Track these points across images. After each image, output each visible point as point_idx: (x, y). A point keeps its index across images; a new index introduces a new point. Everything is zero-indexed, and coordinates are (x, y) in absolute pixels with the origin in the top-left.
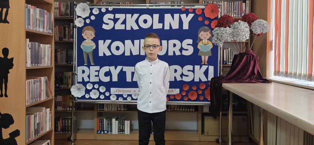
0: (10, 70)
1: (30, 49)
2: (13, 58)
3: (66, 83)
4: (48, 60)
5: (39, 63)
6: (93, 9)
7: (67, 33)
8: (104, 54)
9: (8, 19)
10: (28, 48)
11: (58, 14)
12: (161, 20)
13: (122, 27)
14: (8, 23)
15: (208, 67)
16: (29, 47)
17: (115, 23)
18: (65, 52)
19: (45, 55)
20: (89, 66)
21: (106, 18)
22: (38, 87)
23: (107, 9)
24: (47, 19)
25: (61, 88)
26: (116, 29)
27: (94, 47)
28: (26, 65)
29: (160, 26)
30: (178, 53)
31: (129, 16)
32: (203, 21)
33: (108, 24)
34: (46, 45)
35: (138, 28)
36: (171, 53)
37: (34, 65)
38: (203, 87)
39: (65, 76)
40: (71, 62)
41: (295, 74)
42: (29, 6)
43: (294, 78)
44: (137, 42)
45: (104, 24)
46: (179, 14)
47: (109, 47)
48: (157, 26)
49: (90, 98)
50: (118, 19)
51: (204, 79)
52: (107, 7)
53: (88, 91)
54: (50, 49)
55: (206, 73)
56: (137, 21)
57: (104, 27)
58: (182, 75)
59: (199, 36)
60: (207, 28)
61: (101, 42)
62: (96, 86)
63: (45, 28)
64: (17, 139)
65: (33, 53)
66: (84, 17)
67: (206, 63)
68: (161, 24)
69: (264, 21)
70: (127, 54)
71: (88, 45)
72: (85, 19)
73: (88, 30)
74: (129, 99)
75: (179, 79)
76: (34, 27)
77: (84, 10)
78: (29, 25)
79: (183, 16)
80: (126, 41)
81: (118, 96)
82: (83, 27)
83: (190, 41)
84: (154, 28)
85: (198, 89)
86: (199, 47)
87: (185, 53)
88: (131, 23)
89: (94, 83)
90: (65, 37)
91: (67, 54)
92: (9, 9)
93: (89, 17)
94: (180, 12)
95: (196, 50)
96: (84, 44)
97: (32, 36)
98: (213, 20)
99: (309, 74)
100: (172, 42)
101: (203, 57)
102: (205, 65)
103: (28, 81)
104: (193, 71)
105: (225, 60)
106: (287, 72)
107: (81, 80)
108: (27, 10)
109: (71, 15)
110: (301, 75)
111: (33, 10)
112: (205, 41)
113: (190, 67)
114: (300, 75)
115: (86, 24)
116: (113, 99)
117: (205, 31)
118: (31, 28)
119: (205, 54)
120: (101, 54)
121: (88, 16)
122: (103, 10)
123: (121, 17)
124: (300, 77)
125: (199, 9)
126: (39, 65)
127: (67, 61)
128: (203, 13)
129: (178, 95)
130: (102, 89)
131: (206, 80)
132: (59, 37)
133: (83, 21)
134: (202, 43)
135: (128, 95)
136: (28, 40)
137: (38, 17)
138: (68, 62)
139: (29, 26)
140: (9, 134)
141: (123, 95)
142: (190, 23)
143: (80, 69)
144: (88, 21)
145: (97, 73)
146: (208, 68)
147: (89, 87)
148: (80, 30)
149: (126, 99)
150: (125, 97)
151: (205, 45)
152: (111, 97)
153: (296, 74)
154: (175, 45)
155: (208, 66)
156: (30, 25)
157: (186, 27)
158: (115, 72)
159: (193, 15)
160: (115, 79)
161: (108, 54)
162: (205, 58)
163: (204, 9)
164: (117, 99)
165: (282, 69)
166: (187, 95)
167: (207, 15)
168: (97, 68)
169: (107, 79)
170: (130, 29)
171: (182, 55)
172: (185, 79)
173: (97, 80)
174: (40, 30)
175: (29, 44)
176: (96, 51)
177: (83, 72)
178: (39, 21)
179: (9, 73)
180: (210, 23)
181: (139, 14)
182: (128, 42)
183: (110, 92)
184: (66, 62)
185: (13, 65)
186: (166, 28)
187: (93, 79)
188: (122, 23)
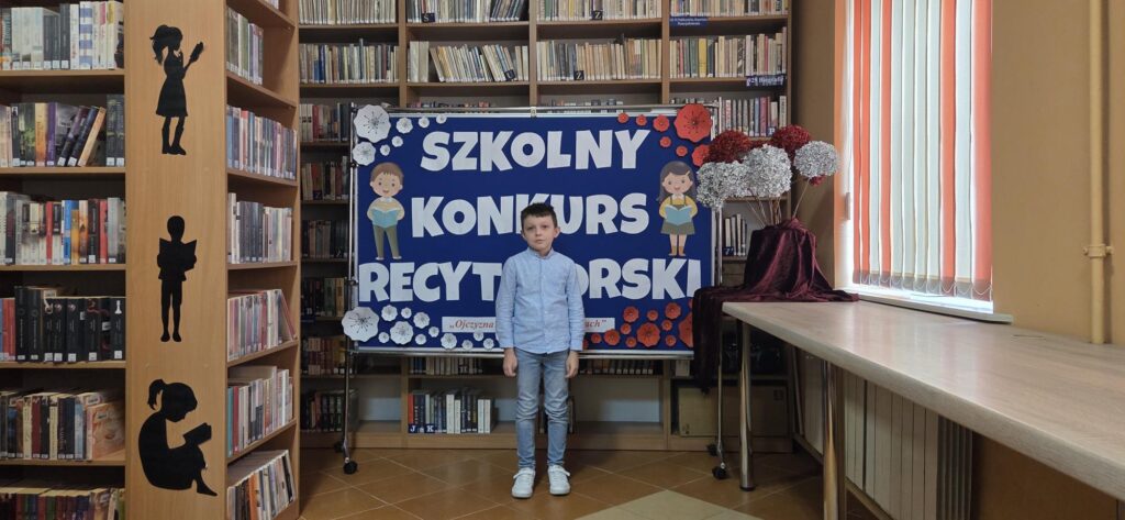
0: (187, 274)
1: (237, 218)
2: (194, 244)
3: (330, 306)
4: (284, 247)
5: (261, 255)
6: (398, 119)
7: (333, 179)
8: (426, 231)
9: (183, 144)
10: (233, 217)
11: (311, 135)
12: (568, 146)
13: (471, 165)
14: (183, 153)
15: (686, 264)
16: (235, 213)
17: (452, 155)
18: (329, 228)
19: (276, 236)
20: (387, 262)
21: (430, 142)
22: (259, 313)
23: (433, 121)
24: (282, 145)
25: (317, 318)
26: (455, 168)
27: (401, 215)
28: (226, 259)
29: (565, 161)
30: (610, 228)
31: (487, 136)
32: (673, 148)
33: (434, 157)
34: (280, 210)
35: (509, 167)
36: (592, 230)
37: (248, 259)
38: (675, 314)
39: (329, 289)
40: (343, 252)
41: (910, 279)
42: (237, 110)
43: (906, 288)
44: (507, 201)
45: (424, 159)
46: (611, 131)
47: (438, 216)
48: (558, 161)
49: (391, 343)
50: (462, 144)
51: (676, 293)
52: (432, 115)
53: (385, 326)
54: (290, 219)
55: (682, 278)
56: (507, 150)
57: (426, 164)
58: (621, 283)
59: (664, 184)
60: (682, 164)
61: (417, 202)
62: (406, 313)
63: (278, 167)
64: (203, 447)
65: (247, 229)
66: (375, 141)
67: (681, 254)
68: (569, 157)
69: (829, 146)
70: (484, 231)
71: (385, 210)
72: (377, 145)
73: (386, 171)
74: (489, 345)
75: (613, 293)
76: (249, 165)
77: (375, 123)
78: (236, 157)
79: (623, 135)
80: (481, 200)
81: (461, 337)
82: (372, 166)
83: (641, 198)
84: (550, 166)
85: (662, 318)
86: (662, 213)
87: (627, 228)
88: (493, 153)
89: (400, 306)
90: (328, 191)
91: (333, 233)
92: (186, 118)
93: (387, 141)
94: (614, 125)
95: (656, 220)
96: (375, 206)
97: (243, 187)
98: (698, 144)
99: (945, 278)
100: (594, 201)
101: (673, 239)
102: (678, 256)
103: (233, 299)
104: (649, 274)
105: (728, 244)
106: (887, 274)
107: (367, 298)
108: (230, 120)
109: (342, 136)
110: (926, 279)
111: (247, 121)
112: (678, 198)
113: (642, 264)
114: (923, 280)
115: (379, 158)
116: (448, 344)
117: (679, 172)
118: (242, 167)
119: (678, 230)
120: (417, 233)
121: (385, 136)
122: (424, 123)
123: (468, 139)
124: (922, 284)
125: (661, 117)
126: (260, 259)
127: (333, 251)
128: (673, 128)
129: (610, 333)
130: (422, 320)
131: (683, 296)
132: (314, 193)
133: (374, 150)
134: (671, 204)
135: (487, 335)
136: (233, 196)
137: (259, 139)
138: (336, 254)
139: (236, 162)
140: (186, 436)
141: (472, 334)
142: (640, 152)
143: (365, 270)
144: (385, 151)
145: (407, 281)
146: (686, 266)
147: (389, 314)
148: (366, 173)
149: (479, 344)
150: (478, 338)
151: (679, 207)
152: (443, 340)
153: (913, 278)
154: (602, 209)
155: (685, 261)
156: (238, 159)
157: (629, 162)
158: (453, 276)
159: (647, 132)
160: (453, 294)
161: (436, 231)
162: (678, 241)
163: (675, 118)
164: (459, 345)
165: (876, 266)
166: (634, 334)
167: (682, 134)
168: (409, 267)
169: (433, 295)
170: (489, 169)
171: (620, 235)
172: (629, 293)
173: (407, 296)
174: (265, 171)
175: (235, 208)
176: (406, 223)
177: (374, 277)
178: (262, 148)
179: (185, 279)
180: (691, 151)
181: (510, 134)
182: (485, 202)
183: (440, 327)
184: (331, 253)
185: (194, 260)
186: (578, 166)
187: (399, 295)
188: (470, 156)
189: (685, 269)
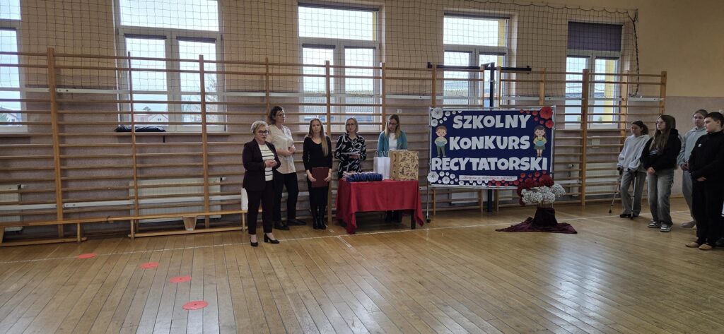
6: (445, 111)
8: (454, 148)
12: (503, 120)
13: (470, 126)
17: (463, 123)
20: (441, 158)
21: (456, 119)
23: (457, 112)
26: (464, 128)
27: (446, 143)
29: (502, 125)
30: (517, 147)
31: (475, 117)
33: (457, 124)
35: (483, 127)
36: (510, 148)
38: (537, 175)
44: (481, 138)
45: (454, 124)
46: (517, 115)
47: (458, 143)
48: (499, 125)
49: (442, 183)
51: (538, 168)
52: (457, 110)
53: (441, 178)
55: (540, 164)
56: (482, 122)
57: (455, 126)
58: (520, 165)
59: (536, 133)
60: (542, 126)
62: (447, 174)
67: (541, 156)
70: (474, 148)
71: (441, 140)
72: (438, 120)
73: (441, 128)
74: (475, 184)
75: (517, 168)
77: (438, 113)
79: (522, 117)
80: (473, 138)
81: (465, 182)
83: (527, 138)
84: (496, 127)
85: (534, 176)
86: (535, 142)
87: (522, 147)
88: (477, 123)
89: (445, 172)
93: (442, 119)
94: (518, 113)
96: (437, 140)
98: (547, 120)
100: (511, 138)
101: (538, 151)
102: (539, 157)
104: (530, 162)
107: (434, 169)
112: (540, 137)
113: (527, 159)
116: (461, 184)
117: (540, 129)
119: (540, 148)
120: (451, 148)
121: (441, 117)
122: (454, 113)
123: (469, 118)
125: (535, 111)
128: (539, 114)
129: (515, 181)
130: (453, 176)
131: (540, 169)
133: (437, 122)
134: (538, 139)
135: (474, 181)
141: (469, 181)
142: (528, 123)
143: (434, 160)
145: (448, 164)
147: (442, 174)
149: (471, 184)
150: (471, 182)
151: (540, 140)
152: (459, 183)
154: (514, 141)
157: (524, 125)
158: (463, 162)
159: (530, 116)
160: (463, 168)
161: (458, 148)
162: (540, 151)
163: (539, 111)
164: (465, 184)
167: (542, 116)
169: (456, 168)
170: (476, 128)
171: (520, 149)
172: (522, 168)
173: (448, 169)
176: (448, 145)
177: (437, 162)
181: (483, 116)
183: (458, 178)
186: (506, 127)
187: (445, 168)
188: (470, 123)
189: (541, 161)
